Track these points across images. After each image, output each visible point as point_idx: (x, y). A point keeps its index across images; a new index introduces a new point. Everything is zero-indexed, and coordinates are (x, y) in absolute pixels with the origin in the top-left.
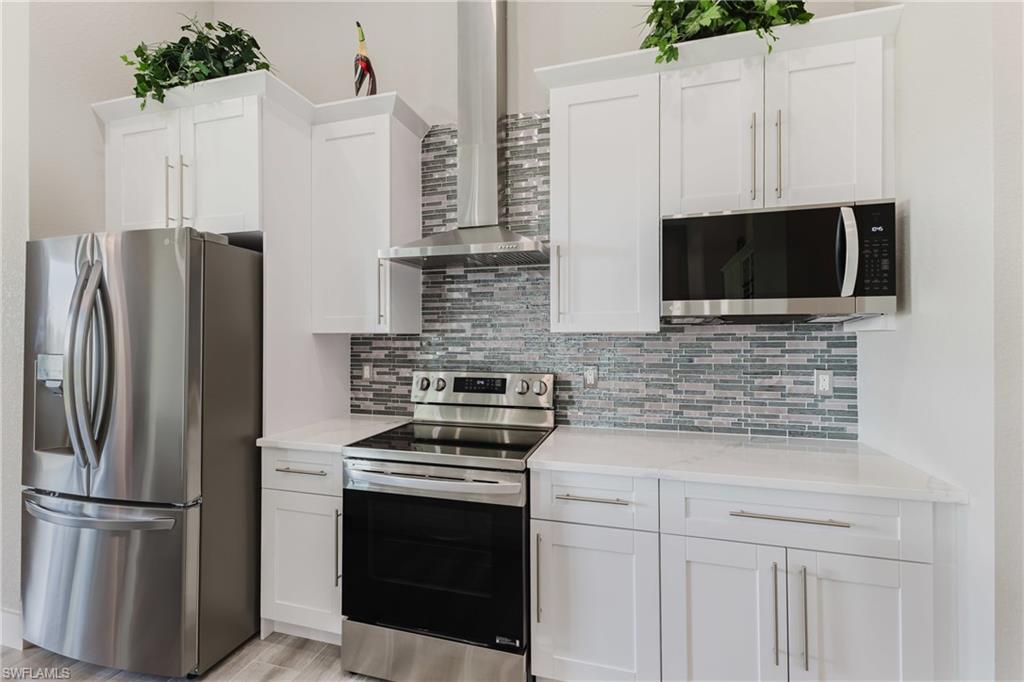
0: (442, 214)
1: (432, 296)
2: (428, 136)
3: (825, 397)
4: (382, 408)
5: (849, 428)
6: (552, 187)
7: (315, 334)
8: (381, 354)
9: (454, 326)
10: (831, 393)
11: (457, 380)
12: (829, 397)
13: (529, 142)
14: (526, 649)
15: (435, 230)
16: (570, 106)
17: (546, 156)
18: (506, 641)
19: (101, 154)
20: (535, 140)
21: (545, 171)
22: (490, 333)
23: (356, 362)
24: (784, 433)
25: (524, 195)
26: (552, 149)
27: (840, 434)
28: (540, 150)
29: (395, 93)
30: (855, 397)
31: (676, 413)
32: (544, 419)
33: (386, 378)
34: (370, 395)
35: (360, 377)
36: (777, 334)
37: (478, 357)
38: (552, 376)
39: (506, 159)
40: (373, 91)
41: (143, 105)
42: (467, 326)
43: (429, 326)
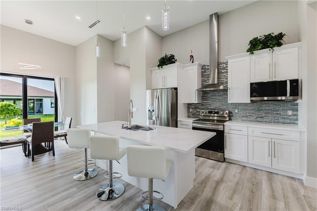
0: (205, 81)
1: (204, 96)
2: (203, 67)
3: (290, 116)
4: (194, 116)
5: (296, 122)
6: (228, 76)
7: (184, 103)
8: (193, 107)
9: (208, 102)
10: (292, 115)
11: (209, 111)
12: (292, 116)
13: (224, 67)
14: (223, 152)
15: (204, 84)
16: (232, 63)
17: (227, 69)
18: (220, 151)
19: (151, 76)
20: (225, 66)
21: (227, 72)
22: (215, 103)
23: (189, 108)
24: (281, 123)
25: (222, 77)
26: (228, 68)
27: (294, 123)
28: (226, 68)
29: (198, 62)
30: (298, 116)
31: (255, 119)
32: (226, 119)
33: (195, 111)
34: (191, 114)
35: (189, 111)
36: (279, 103)
37: (213, 107)
38: (228, 111)
39: (219, 70)
40: (193, 62)
41: (159, 69)
42: (211, 102)
43: (203, 102)
